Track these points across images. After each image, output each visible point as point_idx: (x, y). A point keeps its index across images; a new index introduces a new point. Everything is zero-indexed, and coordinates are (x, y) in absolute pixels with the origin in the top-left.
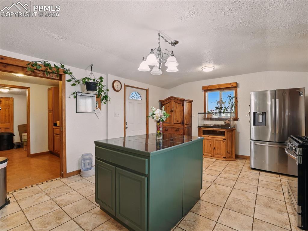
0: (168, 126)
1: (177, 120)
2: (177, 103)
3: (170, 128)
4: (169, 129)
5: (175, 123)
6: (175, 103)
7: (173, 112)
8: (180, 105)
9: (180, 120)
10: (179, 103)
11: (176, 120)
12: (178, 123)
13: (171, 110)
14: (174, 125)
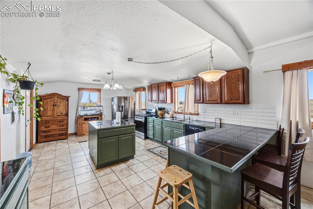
0: (49, 119)
1: (61, 112)
2: (62, 99)
3: (51, 120)
4: (49, 121)
5: (58, 116)
6: (58, 98)
7: (56, 107)
8: (64, 100)
9: (64, 113)
10: (63, 99)
11: (59, 113)
12: (62, 115)
13: (54, 105)
14: (57, 118)
